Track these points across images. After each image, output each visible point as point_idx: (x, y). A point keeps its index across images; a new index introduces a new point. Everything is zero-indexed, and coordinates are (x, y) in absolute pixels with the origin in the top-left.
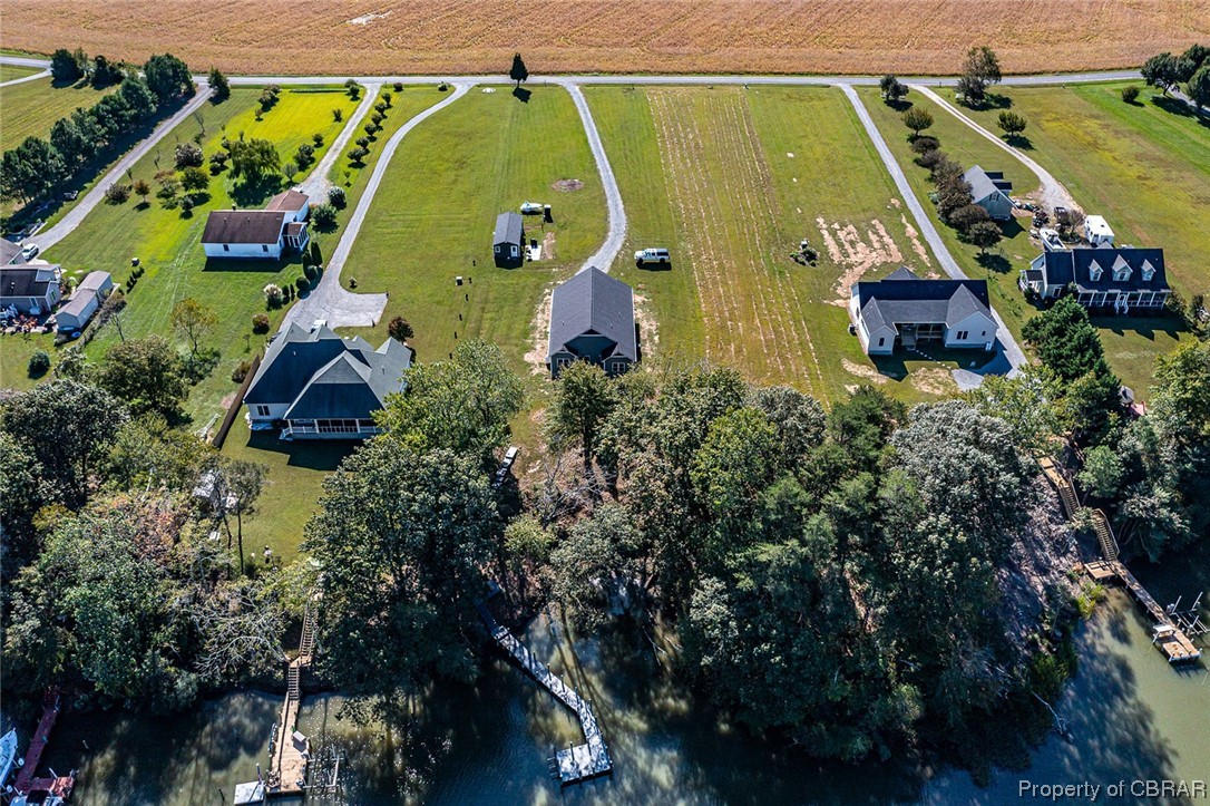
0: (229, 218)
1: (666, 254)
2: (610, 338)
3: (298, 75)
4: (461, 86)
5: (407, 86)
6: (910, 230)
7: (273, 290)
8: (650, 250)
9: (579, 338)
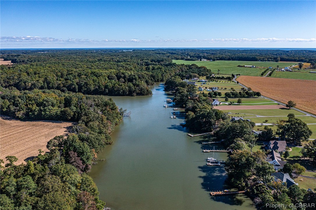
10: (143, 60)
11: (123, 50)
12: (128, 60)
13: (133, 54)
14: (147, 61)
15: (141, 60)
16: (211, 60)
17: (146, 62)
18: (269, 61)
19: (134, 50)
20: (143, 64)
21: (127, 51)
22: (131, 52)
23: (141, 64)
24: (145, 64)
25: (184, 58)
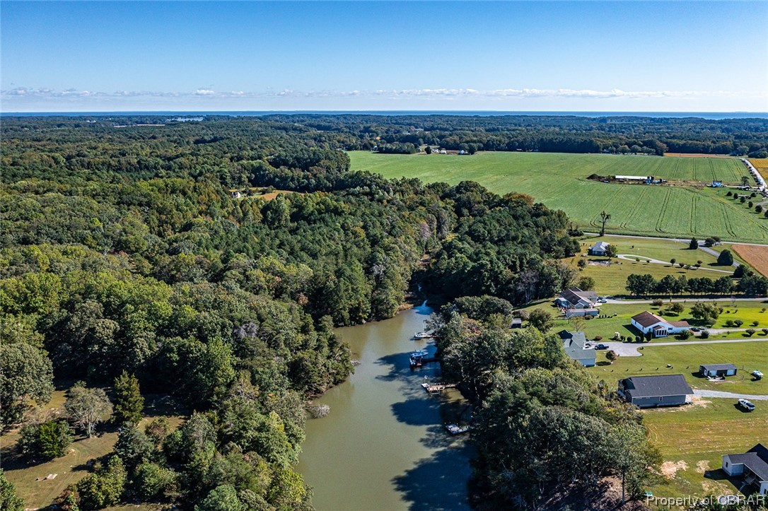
1: (750, 406)
2: (635, 385)
7: (617, 334)
8: (746, 401)
9: (627, 379)
10: (240, 158)
11: (177, 117)
12: (182, 160)
13: (204, 131)
14: (255, 163)
15: (232, 159)
16: (463, 152)
17: (256, 170)
18: (635, 151)
19: (208, 117)
20: (244, 177)
21: (187, 120)
22: (197, 123)
23: (233, 178)
24: (250, 180)
25: (372, 146)
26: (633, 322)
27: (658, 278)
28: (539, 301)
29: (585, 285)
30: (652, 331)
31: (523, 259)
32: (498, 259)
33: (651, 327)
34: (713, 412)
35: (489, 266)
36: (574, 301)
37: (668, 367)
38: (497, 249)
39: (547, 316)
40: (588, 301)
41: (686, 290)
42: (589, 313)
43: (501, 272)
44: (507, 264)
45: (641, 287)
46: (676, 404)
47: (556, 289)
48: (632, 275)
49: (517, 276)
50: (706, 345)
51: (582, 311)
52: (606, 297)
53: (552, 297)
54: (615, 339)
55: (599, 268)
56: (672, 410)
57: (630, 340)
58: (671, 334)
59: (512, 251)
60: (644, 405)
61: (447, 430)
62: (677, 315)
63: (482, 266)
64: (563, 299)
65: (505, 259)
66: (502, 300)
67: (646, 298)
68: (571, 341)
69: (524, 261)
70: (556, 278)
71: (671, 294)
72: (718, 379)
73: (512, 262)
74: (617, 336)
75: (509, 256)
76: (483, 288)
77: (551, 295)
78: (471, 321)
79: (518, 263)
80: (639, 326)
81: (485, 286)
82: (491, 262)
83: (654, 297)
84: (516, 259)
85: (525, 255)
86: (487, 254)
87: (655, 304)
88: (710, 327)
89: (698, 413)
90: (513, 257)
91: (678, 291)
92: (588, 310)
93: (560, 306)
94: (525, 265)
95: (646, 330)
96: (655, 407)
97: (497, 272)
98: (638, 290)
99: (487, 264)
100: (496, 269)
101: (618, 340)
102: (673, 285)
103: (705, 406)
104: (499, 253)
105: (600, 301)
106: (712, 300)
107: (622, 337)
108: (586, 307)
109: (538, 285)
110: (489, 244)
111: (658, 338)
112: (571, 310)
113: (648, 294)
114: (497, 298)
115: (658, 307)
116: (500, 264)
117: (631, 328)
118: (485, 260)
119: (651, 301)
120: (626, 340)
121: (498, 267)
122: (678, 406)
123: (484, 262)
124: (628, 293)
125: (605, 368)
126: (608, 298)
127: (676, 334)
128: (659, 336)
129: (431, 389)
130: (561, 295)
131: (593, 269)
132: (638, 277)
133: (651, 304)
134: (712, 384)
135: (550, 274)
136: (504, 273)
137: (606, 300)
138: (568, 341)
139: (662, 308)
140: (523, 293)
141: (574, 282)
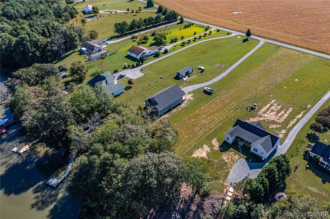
0: (135, 47)
1: (212, 91)
2: (157, 102)
3: (203, 22)
4: (234, 34)
5: (221, 31)
6: (300, 116)
7: (126, 65)
8: (209, 88)
9: (151, 99)
26: (129, 53)
27: (129, 22)
28: (69, 53)
29: (93, 36)
30: (141, 57)
31: (48, 27)
32: (32, 31)
33: (140, 54)
34: (197, 101)
35: (28, 38)
36: (91, 48)
37: (161, 78)
38: (27, 22)
39: (82, 67)
40: (99, 46)
41: (143, 26)
42: (103, 54)
43: (38, 40)
44: (39, 33)
45: (122, 30)
46: (179, 103)
47: (77, 43)
48: (116, 24)
49: (49, 40)
50: (170, 57)
51: (98, 54)
52: (106, 40)
53: (76, 48)
54: (125, 68)
55: (93, 22)
56: (179, 108)
57: (133, 67)
58: (151, 55)
59: (39, 23)
60: (164, 112)
61: (48, 185)
62: (146, 42)
63: (23, 39)
64: (84, 49)
65: (37, 29)
66: (48, 64)
67: (126, 35)
68: (106, 81)
69: (50, 28)
70: (76, 36)
71: (137, 29)
72: (187, 77)
73: (42, 30)
74: (126, 66)
75: (38, 26)
76: (30, 54)
77: (75, 47)
78: (32, 88)
79: (46, 30)
80: (133, 55)
81: (31, 52)
82: (28, 34)
83: (131, 34)
84: (44, 28)
85: (49, 24)
86: (23, 29)
87: (133, 38)
88: (165, 45)
89: (191, 105)
90: (41, 27)
91: (140, 27)
92: (101, 52)
93: (84, 53)
94: (51, 30)
95: (138, 57)
96: (170, 110)
97: (35, 41)
98: (121, 31)
99: (26, 37)
100: (34, 39)
101: (127, 68)
102: (137, 24)
103: (192, 99)
104: (30, 26)
105: (104, 43)
106: (157, 28)
107: (129, 66)
108: (99, 51)
109: (65, 43)
110: (21, 21)
111: (145, 60)
112: (92, 56)
113: (126, 32)
114: (45, 64)
115: (135, 39)
116: (35, 35)
117: (129, 57)
118: (23, 34)
119: (130, 37)
120: (131, 67)
121: (35, 37)
122: (180, 104)
123: (23, 36)
124: (117, 34)
125: (131, 91)
126: (107, 40)
127: (153, 54)
128: (146, 58)
129: (22, 151)
130: (82, 46)
131: (91, 24)
132: (119, 24)
133: (131, 39)
134: (186, 82)
135: (71, 34)
136: (41, 40)
137: (108, 42)
138: (104, 82)
139: (137, 40)
140: (58, 51)
141: (85, 35)
